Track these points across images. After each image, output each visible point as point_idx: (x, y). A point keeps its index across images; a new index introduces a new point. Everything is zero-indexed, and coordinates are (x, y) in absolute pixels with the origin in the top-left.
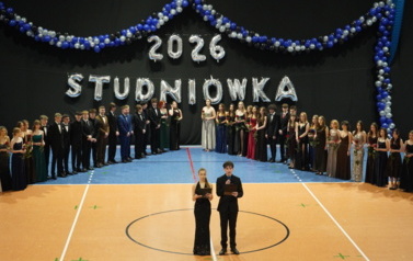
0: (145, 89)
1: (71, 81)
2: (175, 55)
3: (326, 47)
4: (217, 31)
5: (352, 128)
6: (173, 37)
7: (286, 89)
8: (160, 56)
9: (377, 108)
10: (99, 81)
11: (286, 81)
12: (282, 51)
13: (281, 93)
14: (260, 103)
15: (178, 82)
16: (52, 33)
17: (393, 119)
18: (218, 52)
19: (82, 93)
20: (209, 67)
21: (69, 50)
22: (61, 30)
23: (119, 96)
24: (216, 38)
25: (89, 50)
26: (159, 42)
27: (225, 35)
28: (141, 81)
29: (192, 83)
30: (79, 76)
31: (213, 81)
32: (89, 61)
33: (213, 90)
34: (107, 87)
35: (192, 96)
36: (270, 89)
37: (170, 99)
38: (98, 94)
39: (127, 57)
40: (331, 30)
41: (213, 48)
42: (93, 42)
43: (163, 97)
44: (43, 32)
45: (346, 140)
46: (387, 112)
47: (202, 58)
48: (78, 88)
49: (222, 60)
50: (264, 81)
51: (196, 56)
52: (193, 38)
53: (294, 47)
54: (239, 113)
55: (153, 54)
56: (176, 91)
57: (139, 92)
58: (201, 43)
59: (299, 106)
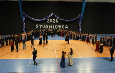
0: (47, 27)
1: (36, 26)
2: (51, 22)
3: (72, 21)
4: (57, 19)
5: (76, 32)
6: (51, 19)
7: (67, 27)
8: (49, 22)
9: (79, 29)
10: (40, 26)
11: (66, 26)
12: (66, 21)
13: (66, 27)
14: (63, 29)
15: (51, 26)
16: (34, 19)
17: (81, 31)
18: (57, 22)
19: (38, 27)
20: (56, 24)
21: (36, 21)
22: (35, 18)
23: (43, 28)
24: (57, 20)
25: (39, 21)
26: (49, 20)
27: (58, 19)
28: (46, 26)
29: (53, 26)
30: (38, 25)
31: (56, 26)
32: (39, 23)
33: (56, 27)
34: (42, 26)
35: (53, 27)
36: (64, 27)
37: (50, 28)
38: (40, 27)
39: (44, 22)
40: (73, 18)
41: (56, 21)
42: (39, 20)
43: (49, 28)
44: (32, 19)
45: (75, 34)
46: (80, 30)
47: (55, 22)
48: (37, 27)
49: (58, 23)
50: (63, 26)
51: (54, 22)
52: (53, 20)
53: (68, 21)
54: (60, 30)
55: (48, 22)
56: (51, 27)
57: (46, 27)
58: (55, 20)
59: (68, 29)
